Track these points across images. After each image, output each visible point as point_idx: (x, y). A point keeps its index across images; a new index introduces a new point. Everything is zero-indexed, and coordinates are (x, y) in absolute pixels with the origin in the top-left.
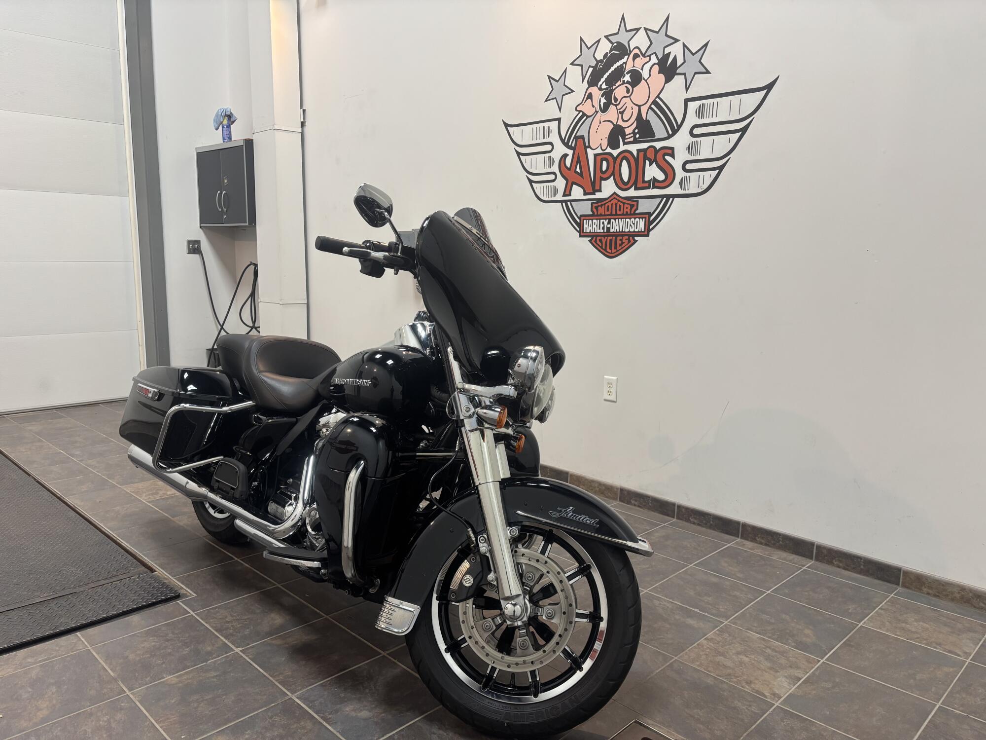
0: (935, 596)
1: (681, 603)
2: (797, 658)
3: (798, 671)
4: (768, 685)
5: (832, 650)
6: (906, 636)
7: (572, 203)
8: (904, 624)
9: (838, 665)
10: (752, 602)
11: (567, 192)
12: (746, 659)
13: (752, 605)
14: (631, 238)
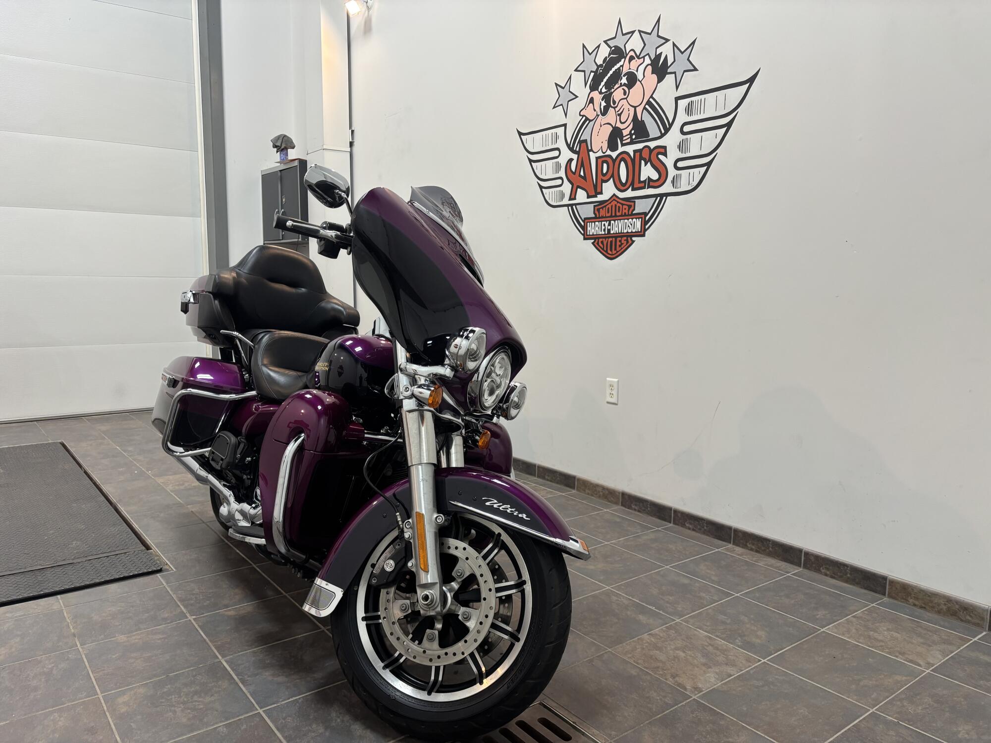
0: (921, 607)
1: (640, 601)
2: (737, 657)
3: (732, 669)
4: (693, 679)
5: (779, 651)
6: (869, 643)
7: (577, 206)
8: (872, 633)
9: (779, 666)
10: (715, 603)
11: (573, 197)
12: (682, 654)
13: (714, 606)
14: (629, 238)
